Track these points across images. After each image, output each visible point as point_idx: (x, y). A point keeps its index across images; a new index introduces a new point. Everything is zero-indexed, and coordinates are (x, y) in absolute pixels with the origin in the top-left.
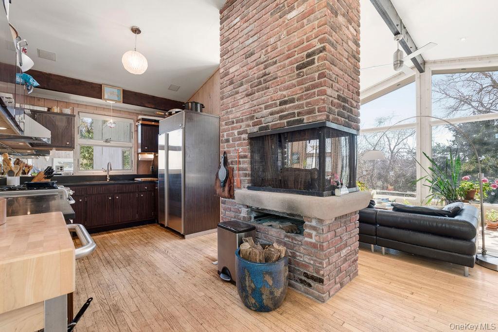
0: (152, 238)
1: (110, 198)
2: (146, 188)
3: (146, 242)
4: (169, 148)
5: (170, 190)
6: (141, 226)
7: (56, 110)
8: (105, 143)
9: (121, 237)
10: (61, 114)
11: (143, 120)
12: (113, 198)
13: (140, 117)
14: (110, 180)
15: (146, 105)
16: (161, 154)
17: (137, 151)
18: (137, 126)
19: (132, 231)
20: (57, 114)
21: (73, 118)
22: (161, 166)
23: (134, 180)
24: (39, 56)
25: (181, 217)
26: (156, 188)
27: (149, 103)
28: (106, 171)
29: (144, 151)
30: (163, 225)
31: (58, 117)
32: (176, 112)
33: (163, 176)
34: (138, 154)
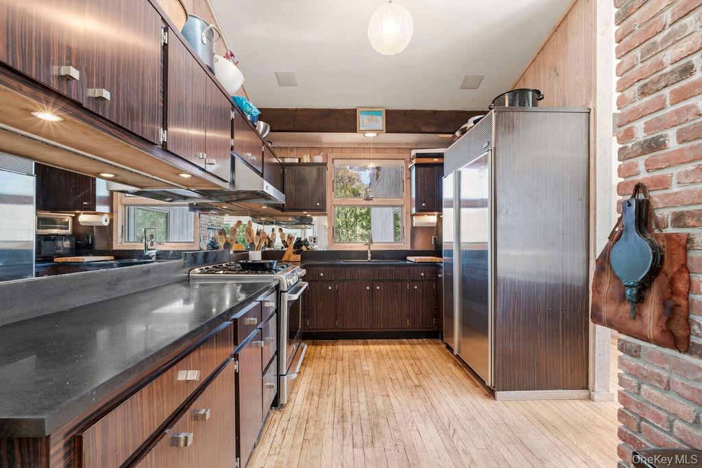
0: (427, 376)
1: (368, 288)
2: (423, 274)
3: (416, 382)
4: (461, 204)
5: (464, 281)
6: (415, 341)
7: (306, 159)
8: (365, 201)
9: (381, 356)
10: (312, 164)
11: (419, 156)
12: (373, 289)
13: (414, 152)
14: (372, 258)
15: (423, 129)
16: (448, 213)
17: (411, 212)
18: (410, 170)
19: (399, 347)
20: (307, 164)
21: (324, 167)
22: (448, 236)
23: (406, 260)
24: (280, 85)
25: (486, 335)
26: (440, 276)
27: (427, 124)
28: (367, 244)
29: (421, 210)
30: (450, 348)
31: (308, 168)
32: (475, 122)
33: (450, 253)
34: (412, 216)
